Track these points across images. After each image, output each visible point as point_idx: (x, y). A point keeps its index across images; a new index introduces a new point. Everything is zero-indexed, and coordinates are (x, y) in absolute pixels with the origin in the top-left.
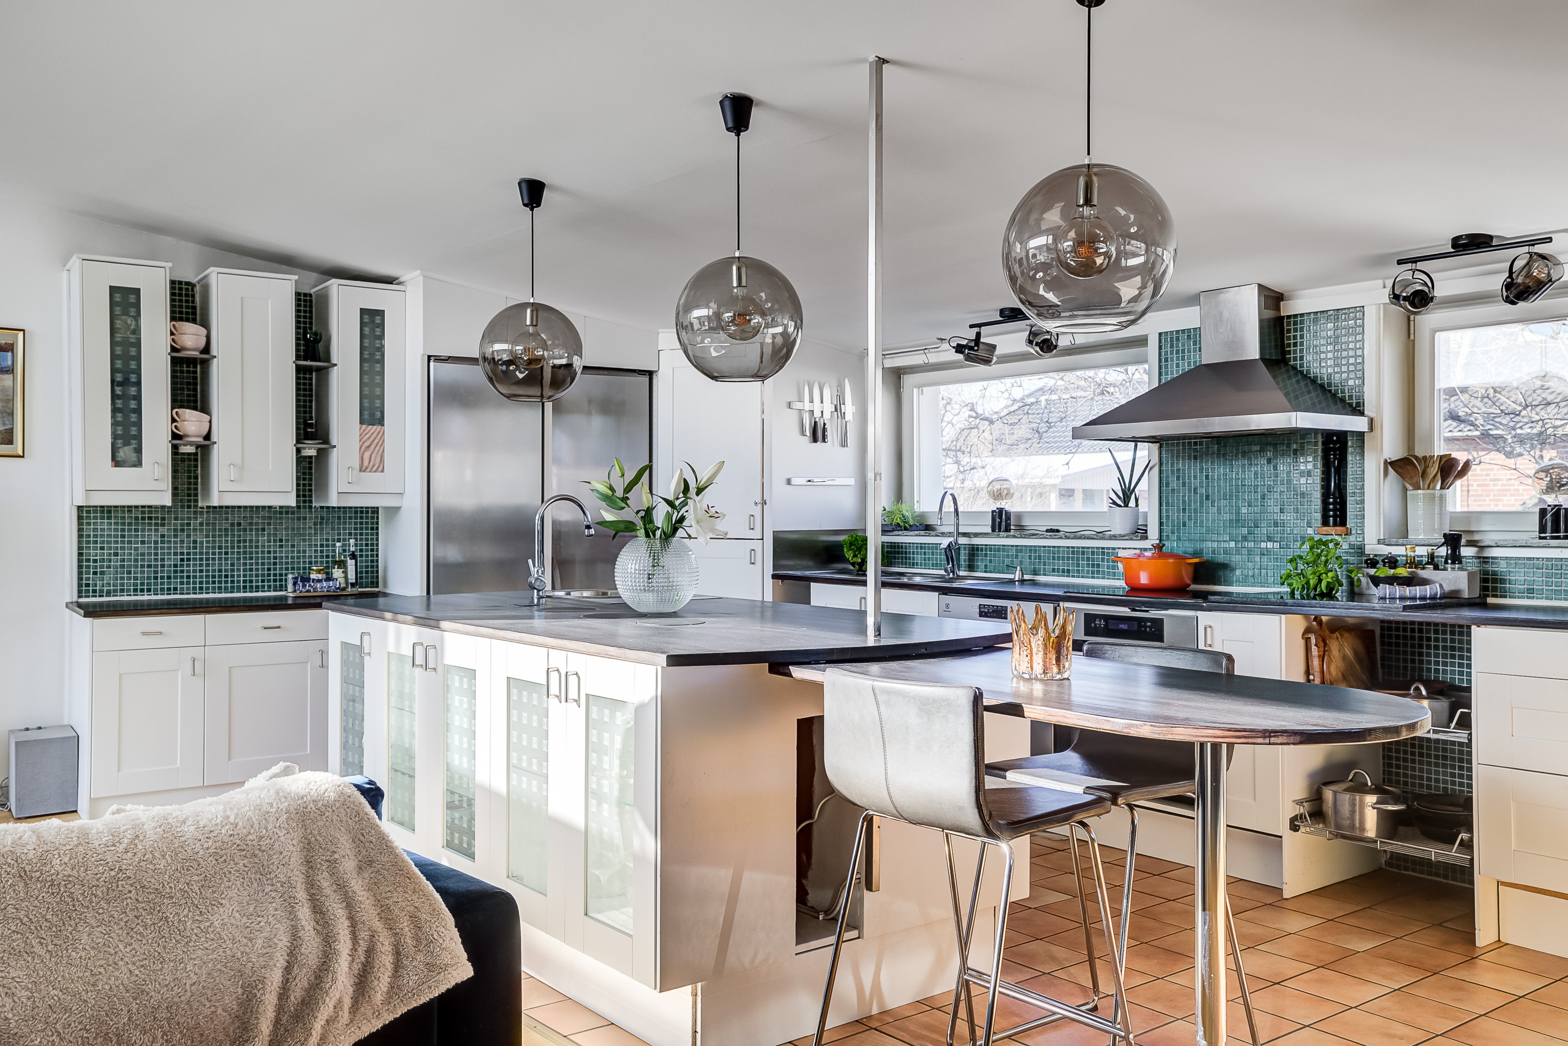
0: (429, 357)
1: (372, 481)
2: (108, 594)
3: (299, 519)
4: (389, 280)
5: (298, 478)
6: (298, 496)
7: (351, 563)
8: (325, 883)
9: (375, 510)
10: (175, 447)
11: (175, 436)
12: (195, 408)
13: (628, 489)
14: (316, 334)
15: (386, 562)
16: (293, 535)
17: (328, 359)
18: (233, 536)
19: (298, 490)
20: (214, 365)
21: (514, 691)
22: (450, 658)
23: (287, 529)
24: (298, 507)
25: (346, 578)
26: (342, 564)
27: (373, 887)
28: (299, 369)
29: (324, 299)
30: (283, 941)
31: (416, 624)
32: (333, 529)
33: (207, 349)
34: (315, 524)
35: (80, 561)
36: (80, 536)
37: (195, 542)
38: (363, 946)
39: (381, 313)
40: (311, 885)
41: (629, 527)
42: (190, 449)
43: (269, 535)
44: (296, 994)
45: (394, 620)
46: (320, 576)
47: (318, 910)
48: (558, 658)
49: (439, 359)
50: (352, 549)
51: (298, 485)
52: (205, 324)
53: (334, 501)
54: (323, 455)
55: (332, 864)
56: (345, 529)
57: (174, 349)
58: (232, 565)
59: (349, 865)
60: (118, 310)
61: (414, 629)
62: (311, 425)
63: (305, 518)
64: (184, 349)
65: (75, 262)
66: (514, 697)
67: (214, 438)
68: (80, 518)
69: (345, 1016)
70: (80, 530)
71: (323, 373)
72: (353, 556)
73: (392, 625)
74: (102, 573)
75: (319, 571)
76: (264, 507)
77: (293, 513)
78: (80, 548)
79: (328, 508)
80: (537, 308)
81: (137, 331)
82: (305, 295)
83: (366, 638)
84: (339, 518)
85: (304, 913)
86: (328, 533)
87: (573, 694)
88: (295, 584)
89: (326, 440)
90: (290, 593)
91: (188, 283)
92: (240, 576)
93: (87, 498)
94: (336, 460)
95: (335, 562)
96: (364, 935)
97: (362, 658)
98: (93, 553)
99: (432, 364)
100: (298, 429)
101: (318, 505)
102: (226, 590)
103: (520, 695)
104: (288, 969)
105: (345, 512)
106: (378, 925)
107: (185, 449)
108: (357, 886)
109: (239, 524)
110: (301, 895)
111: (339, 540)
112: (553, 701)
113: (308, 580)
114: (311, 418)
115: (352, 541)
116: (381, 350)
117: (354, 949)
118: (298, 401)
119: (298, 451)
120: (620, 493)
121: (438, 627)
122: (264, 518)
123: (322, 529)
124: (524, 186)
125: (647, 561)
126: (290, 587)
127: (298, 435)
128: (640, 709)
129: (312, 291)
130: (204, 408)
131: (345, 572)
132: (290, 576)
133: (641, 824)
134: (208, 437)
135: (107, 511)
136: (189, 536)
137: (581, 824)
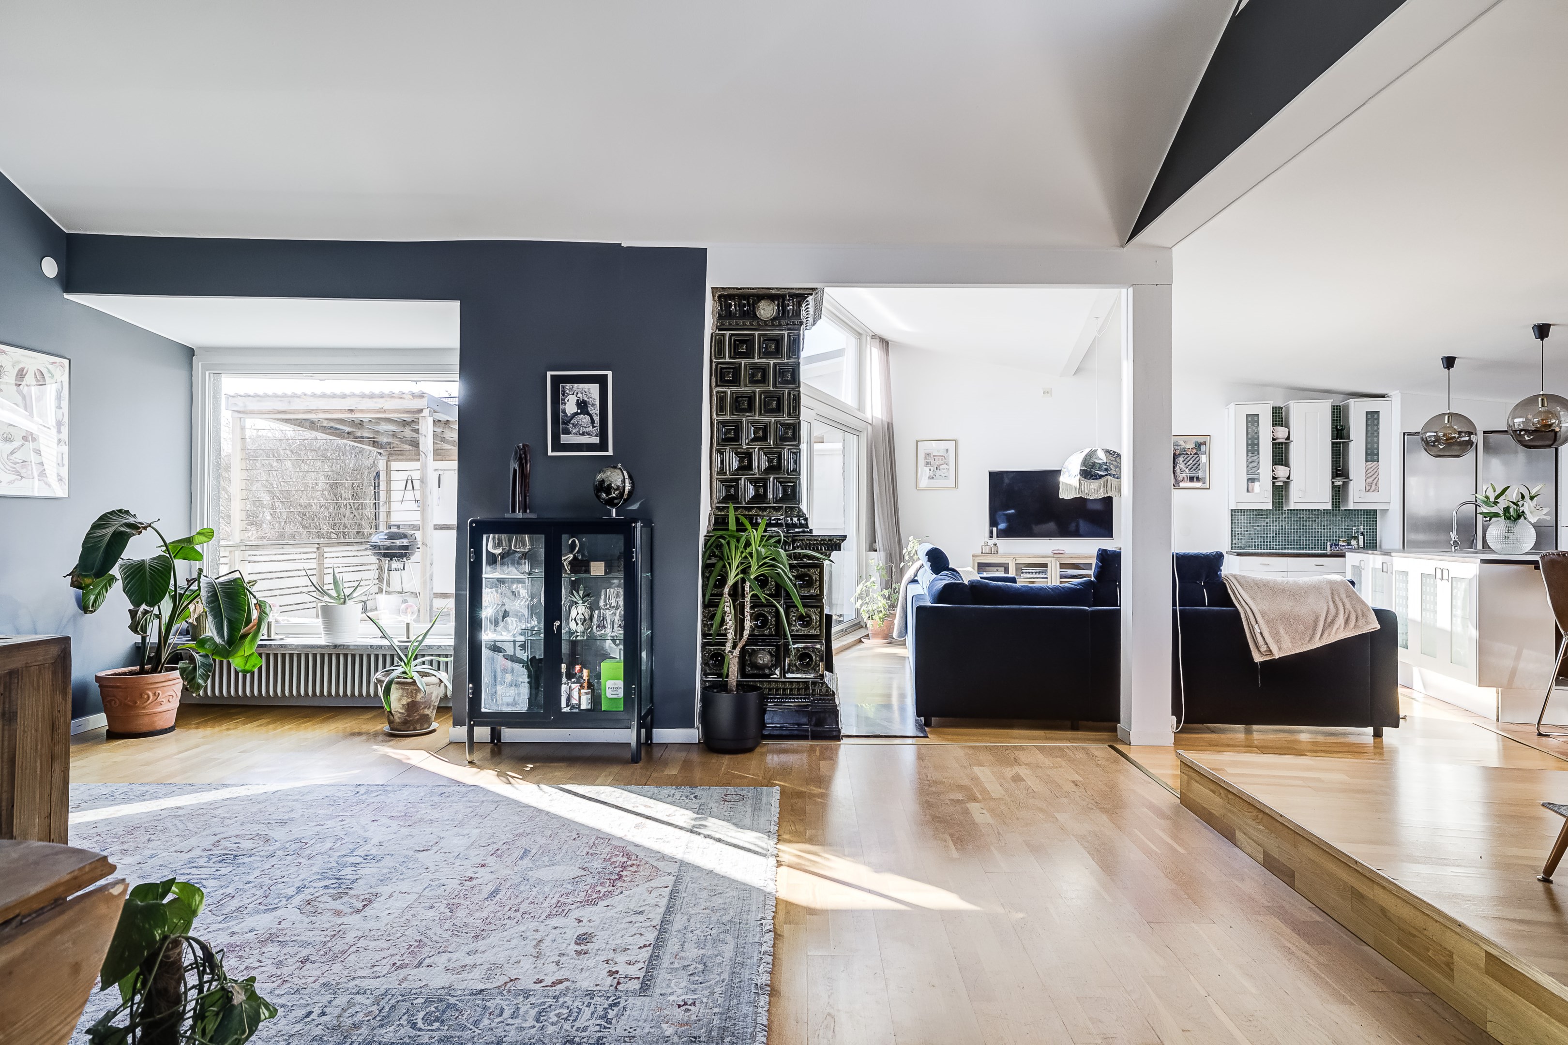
0: (1404, 434)
1: (1372, 497)
2: (1244, 549)
3: (1333, 516)
4: (1383, 396)
5: (1333, 496)
6: (1333, 504)
7: (1361, 538)
8: (1337, 598)
9: (1375, 511)
10: (1274, 483)
11: (1274, 478)
12: (1282, 465)
13: (1497, 497)
14: (1342, 426)
15: (1381, 537)
16: (1330, 524)
17: (1349, 438)
18: (1300, 524)
19: (1333, 502)
20: (1292, 446)
21: (1424, 579)
22: (1396, 567)
23: (1327, 520)
24: (1333, 510)
25: (1358, 545)
26: (1356, 538)
27: (1351, 601)
28: (1333, 443)
29: (1346, 407)
30: (1326, 608)
31: (1381, 554)
32: (1351, 521)
33: (1288, 438)
34: (1342, 518)
35: (1232, 534)
36: (1232, 523)
37: (1282, 526)
38: (1347, 614)
39: (1378, 413)
40: (1332, 598)
41: (1496, 515)
42: (1281, 484)
43: (1318, 523)
44: (1329, 620)
45: (1373, 554)
46: (1344, 544)
47: (1334, 603)
48: (1441, 564)
49: (1410, 434)
50: (1362, 531)
51: (1333, 499)
52: (1287, 426)
53: (1351, 506)
54: (1345, 485)
55: (1339, 595)
56: (1358, 521)
57: (1273, 439)
58: (1300, 537)
59: (1343, 596)
60: (1250, 424)
61: (1381, 557)
62: (1339, 470)
63: (1336, 515)
64: (1278, 439)
65: (1232, 406)
66: (1424, 581)
67: (1291, 478)
68: (1232, 515)
69: (1342, 628)
70: (1232, 520)
71: (1346, 445)
72: (1362, 534)
73: (1372, 556)
74: (1241, 539)
75: (1343, 541)
76: (1315, 510)
77: (1330, 513)
78: (1232, 528)
79: (1349, 510)
80: (1451, 415)
81: (1257, 433)
82: (1337, 406)
83: (1362, 562)
84: (1355, 515)
85: (1331, 604)
86: (1349, 523)
87: (1446, 577)
88: (1331, 547)
89: (1348, 477)
90: (1328, 552)
91: (1279, 407)
92: (1303, 541)
93: (1237, 506)
94: (1352, 486)
95: (1352, 537)
96: (1347, 611)
97: (1361, 572)
98: (1237, 530)
99: (1406, 437)
100: (1332, 472)
101: (1344, 509)
102: (1297, 549)
103: (1426, 580)
104: (1327, 614)
105: (1358, 513)
106: (1352, 610)
107: (1277, 484)
108: (1346, 601)
109: (1303, 518)
110: (1330, 599)
111: (1355, 526)
112: (1438, 581)
113: (1338, 545)
114: (1340, 467)
115: (1362, 527)
116: (1378, 431)
117: (1345, 613)
118: (1333, 458)
119: (1333, 483)
120: (1492, 500)
121: (1390, 555)
122: (1315, 515)
123: (1345, 521)
124: (1444, 360)
125: (1505, 530)
126: (1329, 548)
127: (1332, 475)
128: (1470, 580)
129: (1341, 404)
130: (1287, 465)
131: (1358, 542)
132: (1329, 543)
133: (1470, 625)
134: (1288, 478)
135: (1243, 512)
136: (1279, 523)
137: (1449, 629)
